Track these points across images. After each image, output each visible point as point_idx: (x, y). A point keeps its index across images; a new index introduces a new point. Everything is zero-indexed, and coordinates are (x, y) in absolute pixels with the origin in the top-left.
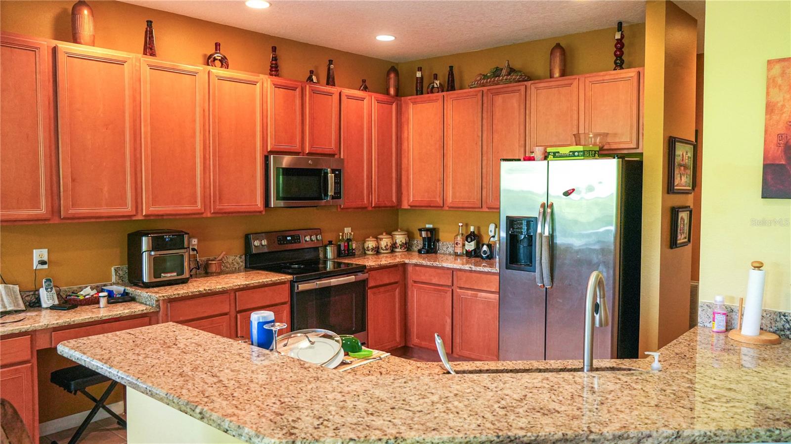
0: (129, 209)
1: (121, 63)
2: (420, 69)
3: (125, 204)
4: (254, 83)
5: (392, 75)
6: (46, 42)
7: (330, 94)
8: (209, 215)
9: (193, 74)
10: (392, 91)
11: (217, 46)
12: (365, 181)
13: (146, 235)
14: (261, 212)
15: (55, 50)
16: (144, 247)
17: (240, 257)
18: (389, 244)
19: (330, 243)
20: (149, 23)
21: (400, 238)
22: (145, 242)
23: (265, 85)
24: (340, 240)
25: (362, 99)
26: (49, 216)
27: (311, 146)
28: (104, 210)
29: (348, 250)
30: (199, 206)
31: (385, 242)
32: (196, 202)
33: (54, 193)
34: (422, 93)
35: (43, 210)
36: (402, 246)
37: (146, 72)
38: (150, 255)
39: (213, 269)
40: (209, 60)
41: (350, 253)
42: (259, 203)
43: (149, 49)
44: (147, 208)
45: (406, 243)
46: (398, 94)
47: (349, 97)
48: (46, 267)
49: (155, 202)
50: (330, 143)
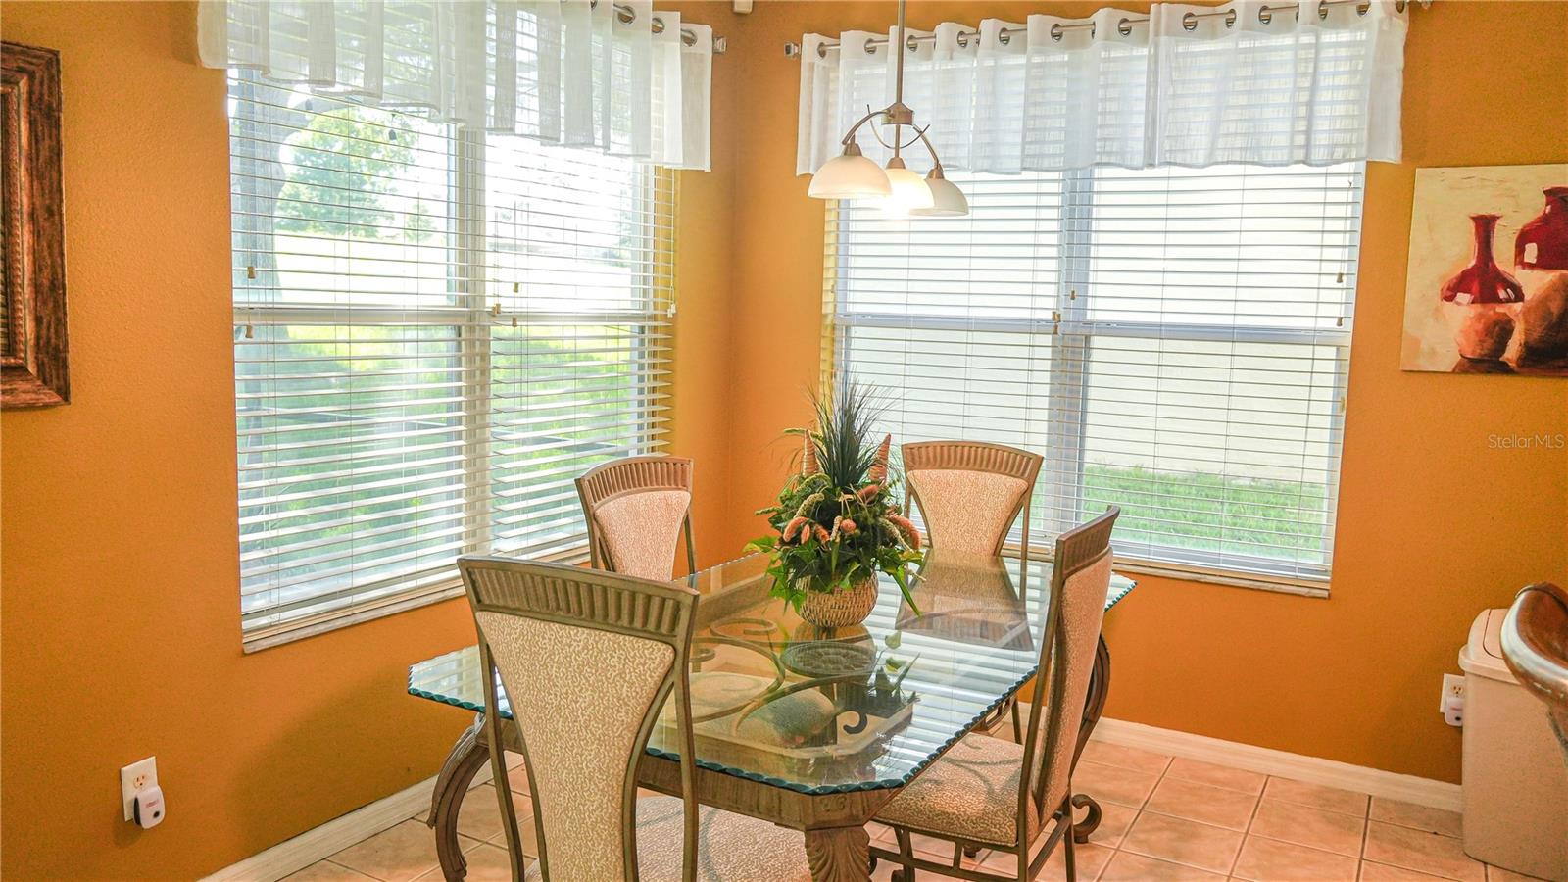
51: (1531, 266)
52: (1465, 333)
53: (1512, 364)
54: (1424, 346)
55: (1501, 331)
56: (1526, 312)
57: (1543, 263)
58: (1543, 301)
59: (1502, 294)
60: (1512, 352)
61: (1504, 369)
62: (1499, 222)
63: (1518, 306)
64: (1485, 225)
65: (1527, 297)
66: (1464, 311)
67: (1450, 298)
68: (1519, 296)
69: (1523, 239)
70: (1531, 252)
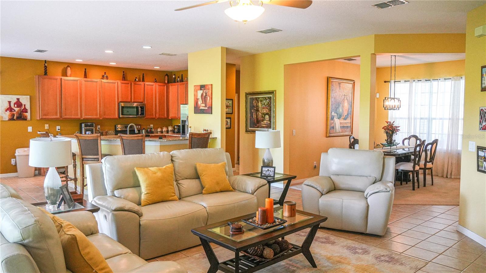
0: (79, 116)
1: (77, 81)
2: (175, 75)
3: (78, 115)
4: (115, 83)
5: (166, 77)
6: (59, 77)
7: (140, 84)
8: (101, 119)
9: (97, 82)
10: (166, 82)
11: (105, 73)
12: (154, 110)
13: (84, 123)
14: (117, 118)
15: (61, 79)
16: (83, 126)
17: (113, 132)
18: (166, 130)
19: (144, 129)
20: (85, 69)
21: (170, 128)
22: (83, 125)
23: (118, 83)
24: (148, 128)
25: (153, 85)
26: (59, 118)
27: (134, 100)
28: (73, 117)
29: (151, 131)
30: (98, 116)
31: (165, 129)
32: (97, 115)
33: (61, 113)
34: (175, 82)
35: (58, 116)
36: (171, 131)
37: (84, 82)
38: (84, 128)
39: (104, 134)
40: (103, 77)
41: (152, 133)
42: (117, 116)
43: (86, 76)
44: (84, 116)
45: (172, 130)
46: (168, 82)
47: (147, 85)
48: (59, 130)
49: (86, 115)
50: (141, 99)
51: (16, 107)
52: (9, 115)
53: (15, 119)
54: (4, 117)
55: (13, 115)
56: (16, 113)
57: (17, 107)
58: (18, 112)
59: (13, 111)
60: (15, 118)
61: (14, 120)
62: (11, 102)
63: (15, 112)
64: (10, 102)
65: (16, 111)
66: (8, 113)
67: (6, 111)
68: (15, 111)
69: (15, 104)
70: (16, 106)
